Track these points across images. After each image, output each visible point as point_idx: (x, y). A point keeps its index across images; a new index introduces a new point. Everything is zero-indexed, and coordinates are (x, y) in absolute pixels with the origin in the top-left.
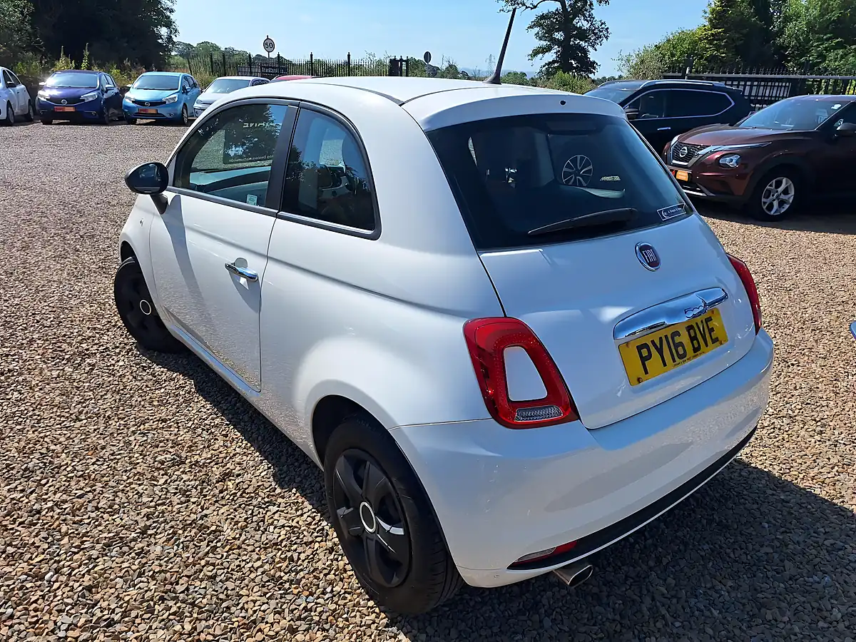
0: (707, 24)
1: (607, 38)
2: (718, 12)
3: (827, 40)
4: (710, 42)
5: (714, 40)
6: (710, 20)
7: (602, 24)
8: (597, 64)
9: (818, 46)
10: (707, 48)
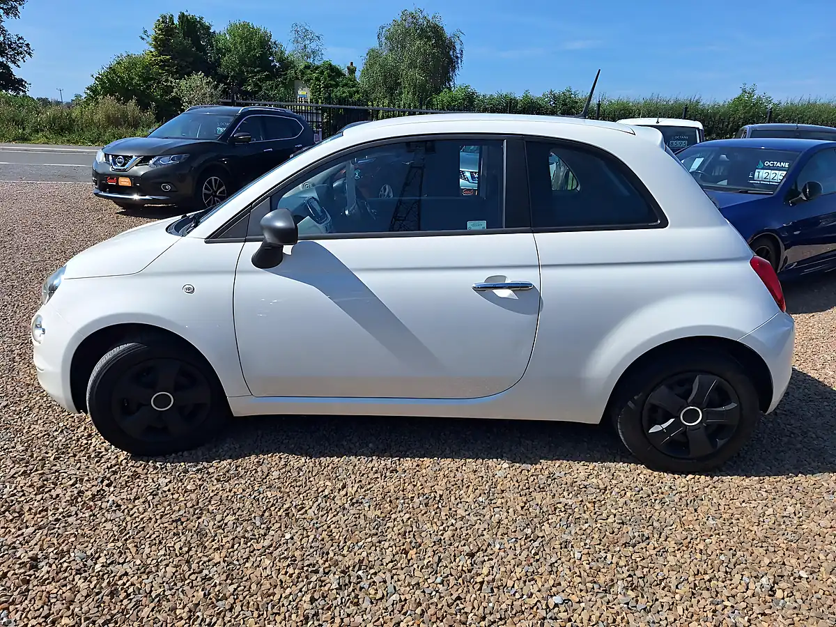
0: (153, 50)
1: (29, 54)
2: (160, 40)
3: (258, 72)
4: (162, 67)
5: (165, 66)
6: (155, 47)
7: (19, 39)
8: (26, 82)
9: (252, 77)
10: (161, 73)
